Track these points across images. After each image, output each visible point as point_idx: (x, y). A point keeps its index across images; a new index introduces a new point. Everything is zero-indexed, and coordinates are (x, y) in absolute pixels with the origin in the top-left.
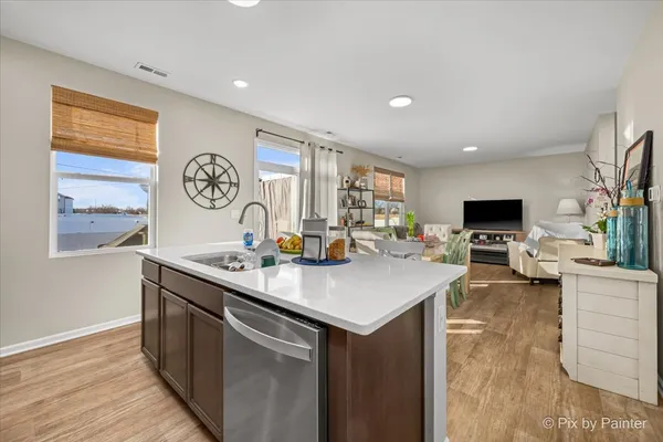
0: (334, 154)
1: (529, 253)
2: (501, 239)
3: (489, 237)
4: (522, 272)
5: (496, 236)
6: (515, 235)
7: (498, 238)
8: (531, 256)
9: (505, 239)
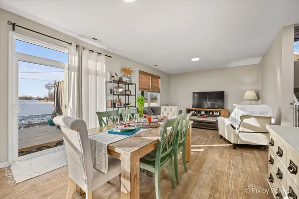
0: (103, 58)
1: (232, 126)
2: (213, 113)
3: (206, 112)
4: (227, 138)
5: (210, 112)
6: (220, 111)
7: (211, 113)
8: (234, 128)
9: (215, 114)
